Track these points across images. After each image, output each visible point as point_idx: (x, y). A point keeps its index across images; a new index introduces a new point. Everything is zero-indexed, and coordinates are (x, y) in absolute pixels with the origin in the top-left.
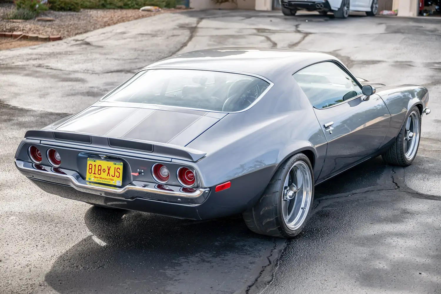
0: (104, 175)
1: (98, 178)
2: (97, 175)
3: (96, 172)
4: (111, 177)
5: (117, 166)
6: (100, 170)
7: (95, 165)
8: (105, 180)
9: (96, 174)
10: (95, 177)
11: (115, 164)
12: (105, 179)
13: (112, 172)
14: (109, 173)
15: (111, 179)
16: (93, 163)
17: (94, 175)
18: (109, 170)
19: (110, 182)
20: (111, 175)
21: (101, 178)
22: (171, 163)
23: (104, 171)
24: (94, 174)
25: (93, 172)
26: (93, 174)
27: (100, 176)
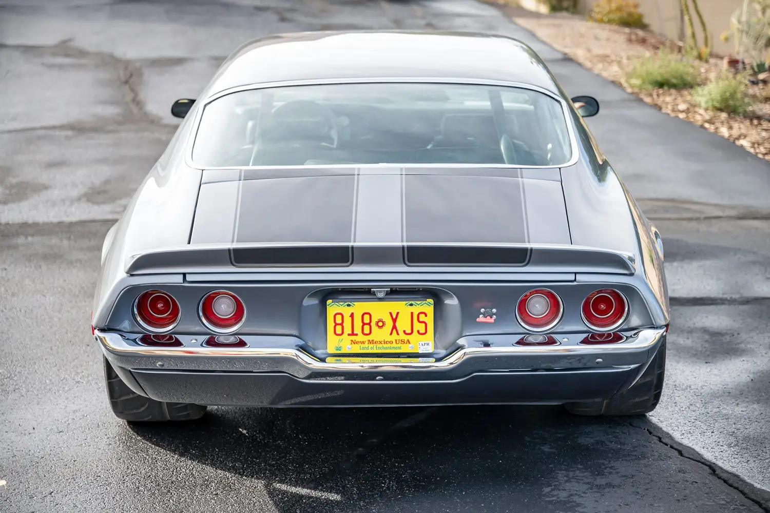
0: (378, 334)
1: (363, 343)
2: (360, 337)
3: (358, 329)
4: (402, 336)
5: (416, 310)
6: (369, 324)
7: (352, 315)
8: (385, 346)
9: (357, 335)
10: (353, 342)
11: (411, 305)
12: (385, 342)
13: (403, 324)
14: (394, 327)
15: (403, 342)
16: (347, 312)
17: (353, 338)
18: (394, 320)
19: (400, 348)
20: (401, 332)
21: (371, 342)
22: (575, 283)
23: (381, 324)
24: (353, 334)
25: (348, 329)
26: (349, 335)
27: (370, 337)
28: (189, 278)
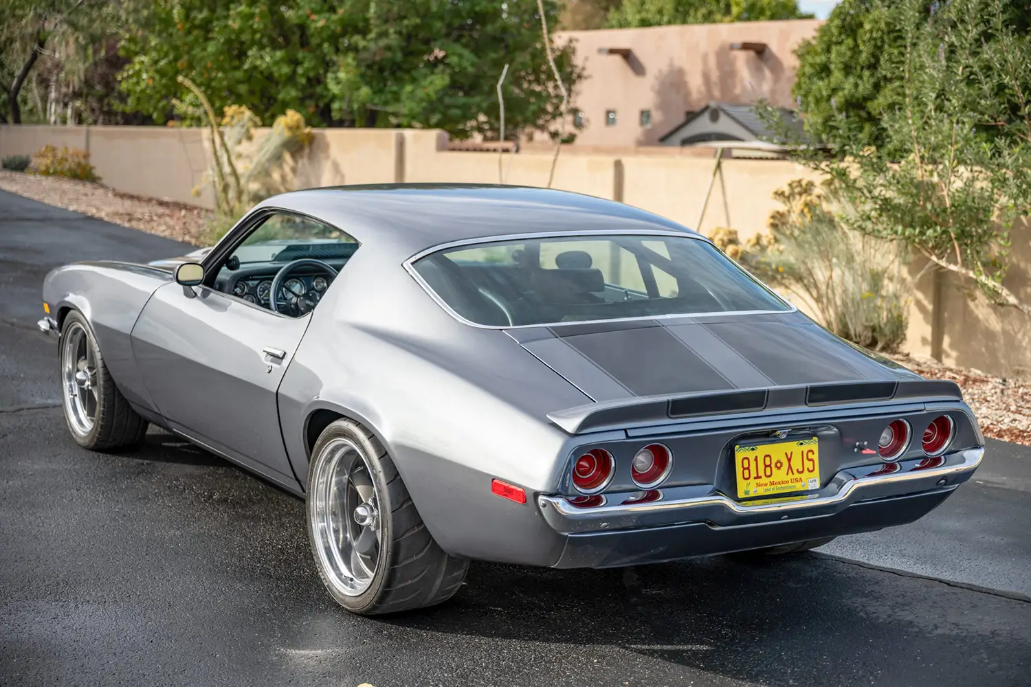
0: (780, 475)
1: (766, 485)
2: (764, 480)
3: (761, 473)
4: (797, 475)
5: (805, 448)
6: (770, 466)
7: (756, 459)
8: (783, 486)
9: (760, 477)
10: (758, 485)
11: (802, 444)
12: (783, 483)
13: (796, 464)
14: (790, 467)
15: (797, 480)
16: (751, 455)
17: (758, 481)
18: (789, 460)
19: (794, 486)
20: (795, 472)
21: (772, 483)
22: (925, 412)
23: (779, 465)
24: (758, 477)
25: (754, 474)
26: (755, 478)
27: (771, 479)
28: (631, 433)
